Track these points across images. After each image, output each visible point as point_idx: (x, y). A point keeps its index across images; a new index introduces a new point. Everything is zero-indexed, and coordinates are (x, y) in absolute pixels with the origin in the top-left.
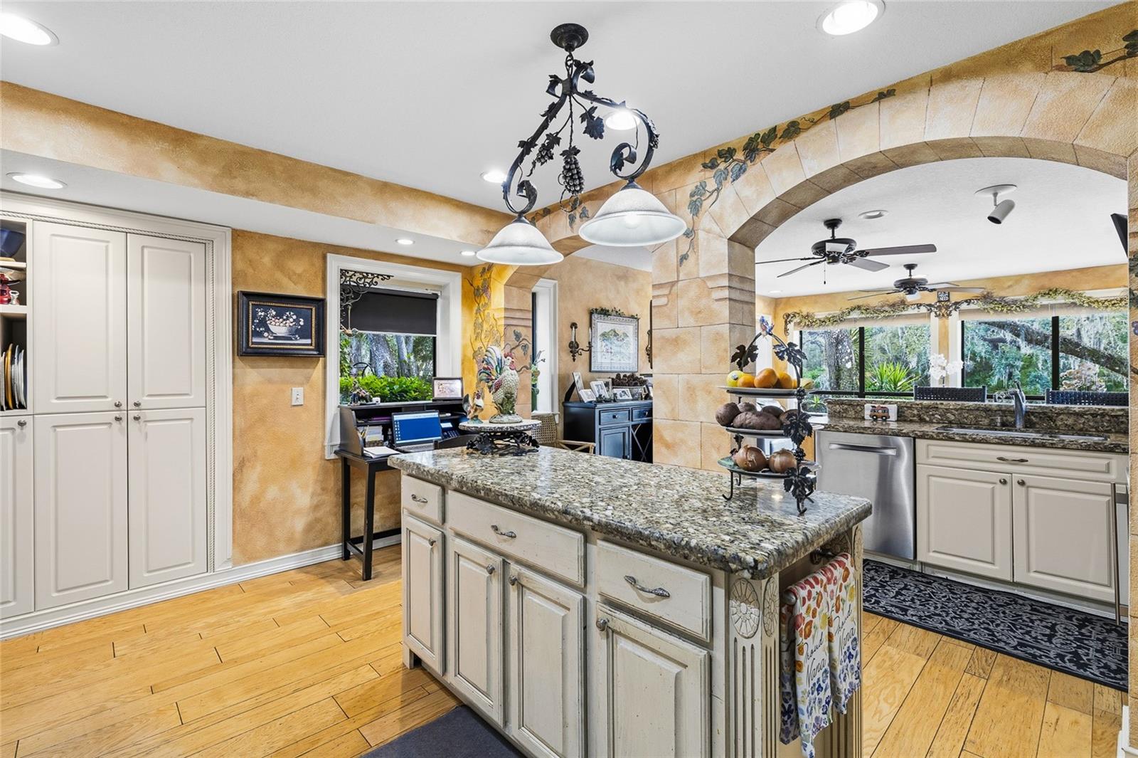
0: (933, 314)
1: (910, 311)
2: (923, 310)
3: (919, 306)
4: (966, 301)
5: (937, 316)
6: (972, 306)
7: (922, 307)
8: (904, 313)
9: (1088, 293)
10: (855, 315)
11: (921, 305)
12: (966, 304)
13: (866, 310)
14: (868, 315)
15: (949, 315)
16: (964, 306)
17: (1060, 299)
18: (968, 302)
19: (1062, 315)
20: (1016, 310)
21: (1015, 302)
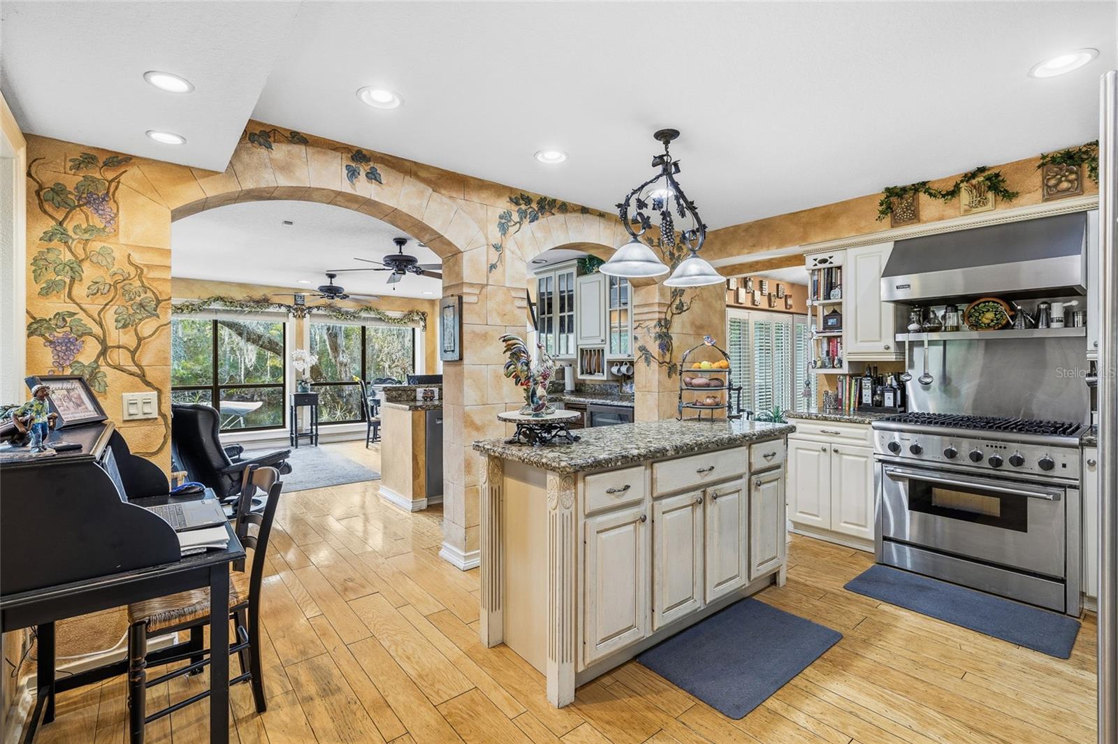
0: (291, 315)
1: (271, 309)
2: (283, 310)
3: (280, 305)
4: (316, 307)
5: (295, 316)
6: (320, 312)
7: (282, 307)
8: (267, 310)
9: (387, 313)
10: (215, 306)
11: (282, 305)
12: (316, 309)
13: (231, 302)
14: (232, 308)
15: (304, 317)
16: (315, 311)
17: (372, 315)
18: (318, 308)
19: (368, 325)
20: (350, 319)
21: (347, 313)
